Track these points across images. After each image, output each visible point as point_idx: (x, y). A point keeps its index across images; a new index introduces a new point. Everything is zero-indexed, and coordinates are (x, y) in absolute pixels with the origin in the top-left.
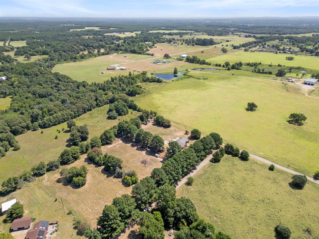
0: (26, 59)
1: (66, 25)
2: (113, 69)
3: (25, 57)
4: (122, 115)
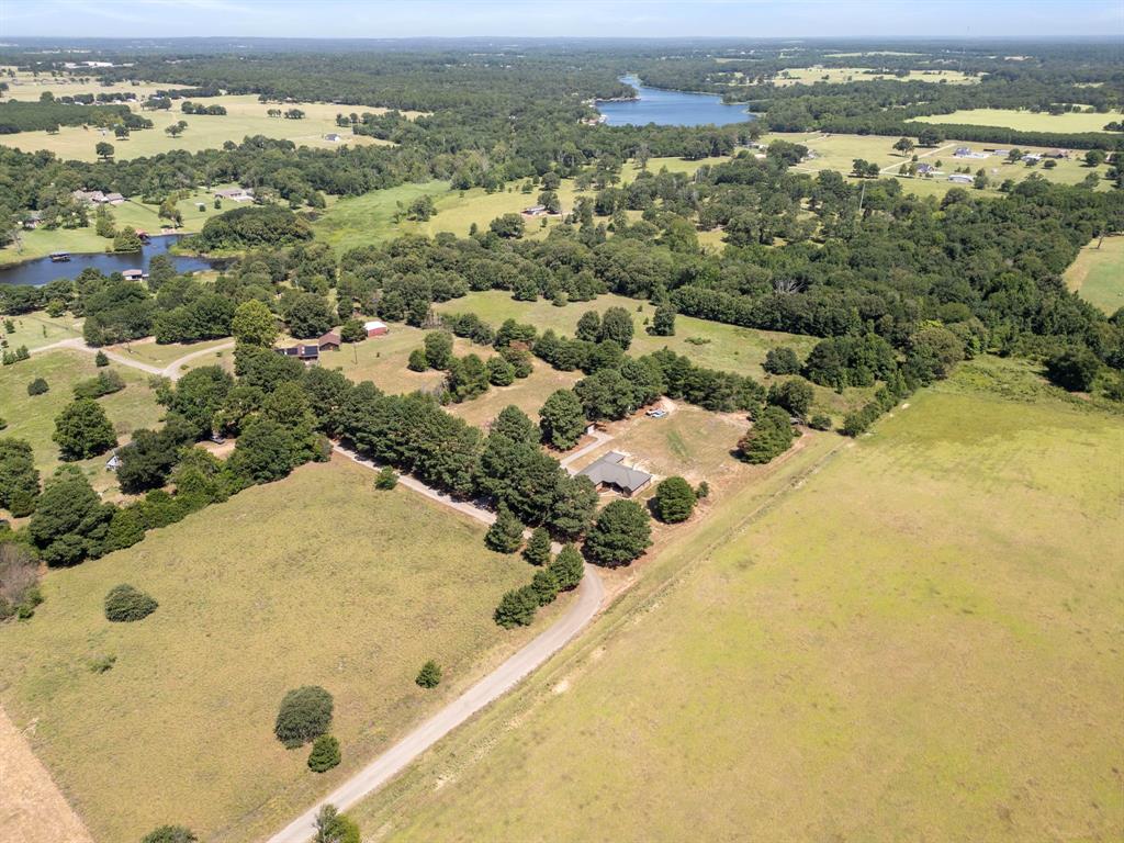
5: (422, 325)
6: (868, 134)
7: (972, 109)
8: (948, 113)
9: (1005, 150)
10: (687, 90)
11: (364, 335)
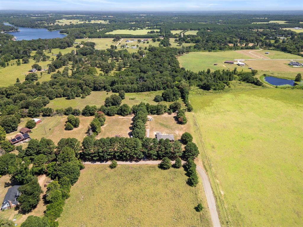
0: (179, 45)
1: (258, 18)
2: (230, 63)
3: (178, 44)
4: (167, 101)
5: (51, 115)
6: (101, 38)
7: (116, 30)
8: (112, 31)
9: (137, 40)
10: (32, 27)
11: (35, 124)
